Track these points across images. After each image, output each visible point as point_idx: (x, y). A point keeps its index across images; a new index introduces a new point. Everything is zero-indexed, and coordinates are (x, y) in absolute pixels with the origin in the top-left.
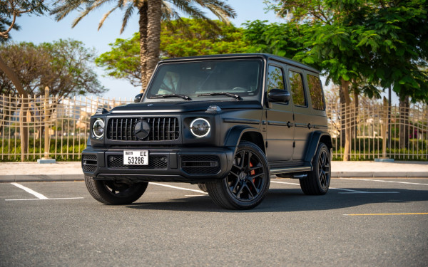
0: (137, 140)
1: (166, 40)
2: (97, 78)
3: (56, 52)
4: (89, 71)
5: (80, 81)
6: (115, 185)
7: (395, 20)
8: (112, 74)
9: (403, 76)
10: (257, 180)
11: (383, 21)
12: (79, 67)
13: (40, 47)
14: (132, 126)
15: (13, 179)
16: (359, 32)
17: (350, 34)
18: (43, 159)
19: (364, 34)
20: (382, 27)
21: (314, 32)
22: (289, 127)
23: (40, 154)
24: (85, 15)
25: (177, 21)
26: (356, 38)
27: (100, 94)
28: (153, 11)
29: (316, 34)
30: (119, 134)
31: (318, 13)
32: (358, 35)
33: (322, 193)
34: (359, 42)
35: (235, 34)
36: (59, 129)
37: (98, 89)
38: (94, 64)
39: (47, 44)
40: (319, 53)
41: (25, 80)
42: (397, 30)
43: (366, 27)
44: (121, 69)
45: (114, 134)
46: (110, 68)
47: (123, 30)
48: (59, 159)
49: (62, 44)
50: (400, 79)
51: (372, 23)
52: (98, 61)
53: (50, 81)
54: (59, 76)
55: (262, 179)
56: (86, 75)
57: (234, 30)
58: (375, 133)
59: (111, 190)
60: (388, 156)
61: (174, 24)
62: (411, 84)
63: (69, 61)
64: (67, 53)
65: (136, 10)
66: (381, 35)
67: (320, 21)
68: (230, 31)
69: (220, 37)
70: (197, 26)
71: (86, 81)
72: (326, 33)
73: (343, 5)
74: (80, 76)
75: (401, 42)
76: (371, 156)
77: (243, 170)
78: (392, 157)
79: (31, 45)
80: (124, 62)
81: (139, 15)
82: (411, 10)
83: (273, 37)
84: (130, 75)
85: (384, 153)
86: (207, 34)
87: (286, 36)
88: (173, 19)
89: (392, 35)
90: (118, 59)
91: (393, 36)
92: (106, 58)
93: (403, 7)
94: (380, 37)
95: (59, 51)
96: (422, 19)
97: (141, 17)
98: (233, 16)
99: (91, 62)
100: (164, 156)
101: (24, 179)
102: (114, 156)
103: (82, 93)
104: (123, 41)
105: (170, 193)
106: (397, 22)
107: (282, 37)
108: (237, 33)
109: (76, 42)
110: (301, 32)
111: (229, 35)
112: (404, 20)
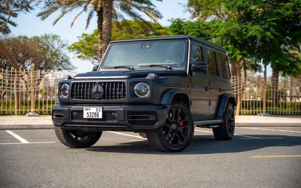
0: (94, 99)
1: (116, 34)
2: (69, 60)
3: (42, 42)
4: (64, 55)
5: (58, 62)
6: (78, 133)
7: (273, 19)
8: (79, 57)
9: (278, 57)
10: (184, 130)
11: (265, 19)
12: (58, 53)
13: (31, 39)
14: (90, 89)
15: (7, 127)
16: (248, 26)
17: (242, 28)
18: (30, 114)
19: (252, 28)
20: (264, 23)
21: (217, 27)
22: (206, 90)
23: (28, 110)
24: (61, 17)
25: (123, 21)
26: (246, 31)
27: (72, 71)
28: (107, 13)
29: (218, 28)
30: (80, 95)
31: (219, 14)
32: (248, 29)
33: (229, 139)
34: (248, 33)
35: (161, 31)
36: (46, 94)
37: (70, 67)
38: (67, 51)
39: (37, 37)
40: (220, 41)
41: (21, 61)
42: (274, 25)
43: (253, 23)
44: (86, 54)
45: (77, 95)
46: (78, 53)
47: (87, 27)
48: (41, 114)
49: (46, 37)
50: (276, 59)
51: (257, 20)
52: (70, 48)
53: (38, 61)
54: (44, 58)
55: (188, 129)
56: (62, 58)
57: (161, 28)
58: (252, 97)
59: (74, 137)
60: (267, 112)
61: (121, 23)
62: (283, 62)
63: (51, 49)
64: (49, 43)
65: (95, 13)
66: (263, 29)
67: (221, 19)
68: (158, 29)
69: (151, 33)
70: (136, 25)
71: (62, 62)
72: (226, 27)
73: (237, 8)
74: (58, 59)
75: (277, 33)
76: (256, 112)
77: (174, 122)
78: (270, 112)
79: (26, 37)
80: (87, 49)
81: (97, 17)
82: (284, 12)
83: (190, 30)
84: (91, 58)
85: (264, 110)
86: (143, 31)
87: (198, 29)
88: (120, 20)
89: (270, 28)
90: (83, 47)
91: (272, 30)
92: (75, 46)
93: (279, 10)
94: (263, 30)
95: (44, 42)
96: (291, 18)
97: (98, 18)
98: (161, 17)
99: (66, 49)
100: (115, 112)
101: (15, 127)
102: (76, 111)
103: (59, 70)
104: (87, 35)
105: (118, 138)
106: (274, 20)
107: (195, 30)
108: (162, 30)
109: (55, 36)
110: (208, 27)
111: (158, 31)
112: (280, 19)
